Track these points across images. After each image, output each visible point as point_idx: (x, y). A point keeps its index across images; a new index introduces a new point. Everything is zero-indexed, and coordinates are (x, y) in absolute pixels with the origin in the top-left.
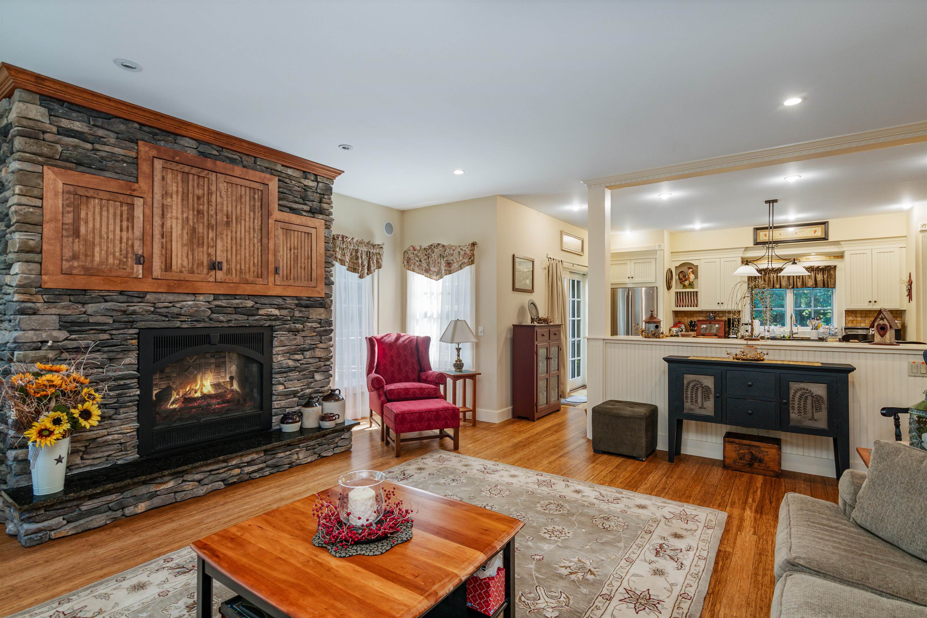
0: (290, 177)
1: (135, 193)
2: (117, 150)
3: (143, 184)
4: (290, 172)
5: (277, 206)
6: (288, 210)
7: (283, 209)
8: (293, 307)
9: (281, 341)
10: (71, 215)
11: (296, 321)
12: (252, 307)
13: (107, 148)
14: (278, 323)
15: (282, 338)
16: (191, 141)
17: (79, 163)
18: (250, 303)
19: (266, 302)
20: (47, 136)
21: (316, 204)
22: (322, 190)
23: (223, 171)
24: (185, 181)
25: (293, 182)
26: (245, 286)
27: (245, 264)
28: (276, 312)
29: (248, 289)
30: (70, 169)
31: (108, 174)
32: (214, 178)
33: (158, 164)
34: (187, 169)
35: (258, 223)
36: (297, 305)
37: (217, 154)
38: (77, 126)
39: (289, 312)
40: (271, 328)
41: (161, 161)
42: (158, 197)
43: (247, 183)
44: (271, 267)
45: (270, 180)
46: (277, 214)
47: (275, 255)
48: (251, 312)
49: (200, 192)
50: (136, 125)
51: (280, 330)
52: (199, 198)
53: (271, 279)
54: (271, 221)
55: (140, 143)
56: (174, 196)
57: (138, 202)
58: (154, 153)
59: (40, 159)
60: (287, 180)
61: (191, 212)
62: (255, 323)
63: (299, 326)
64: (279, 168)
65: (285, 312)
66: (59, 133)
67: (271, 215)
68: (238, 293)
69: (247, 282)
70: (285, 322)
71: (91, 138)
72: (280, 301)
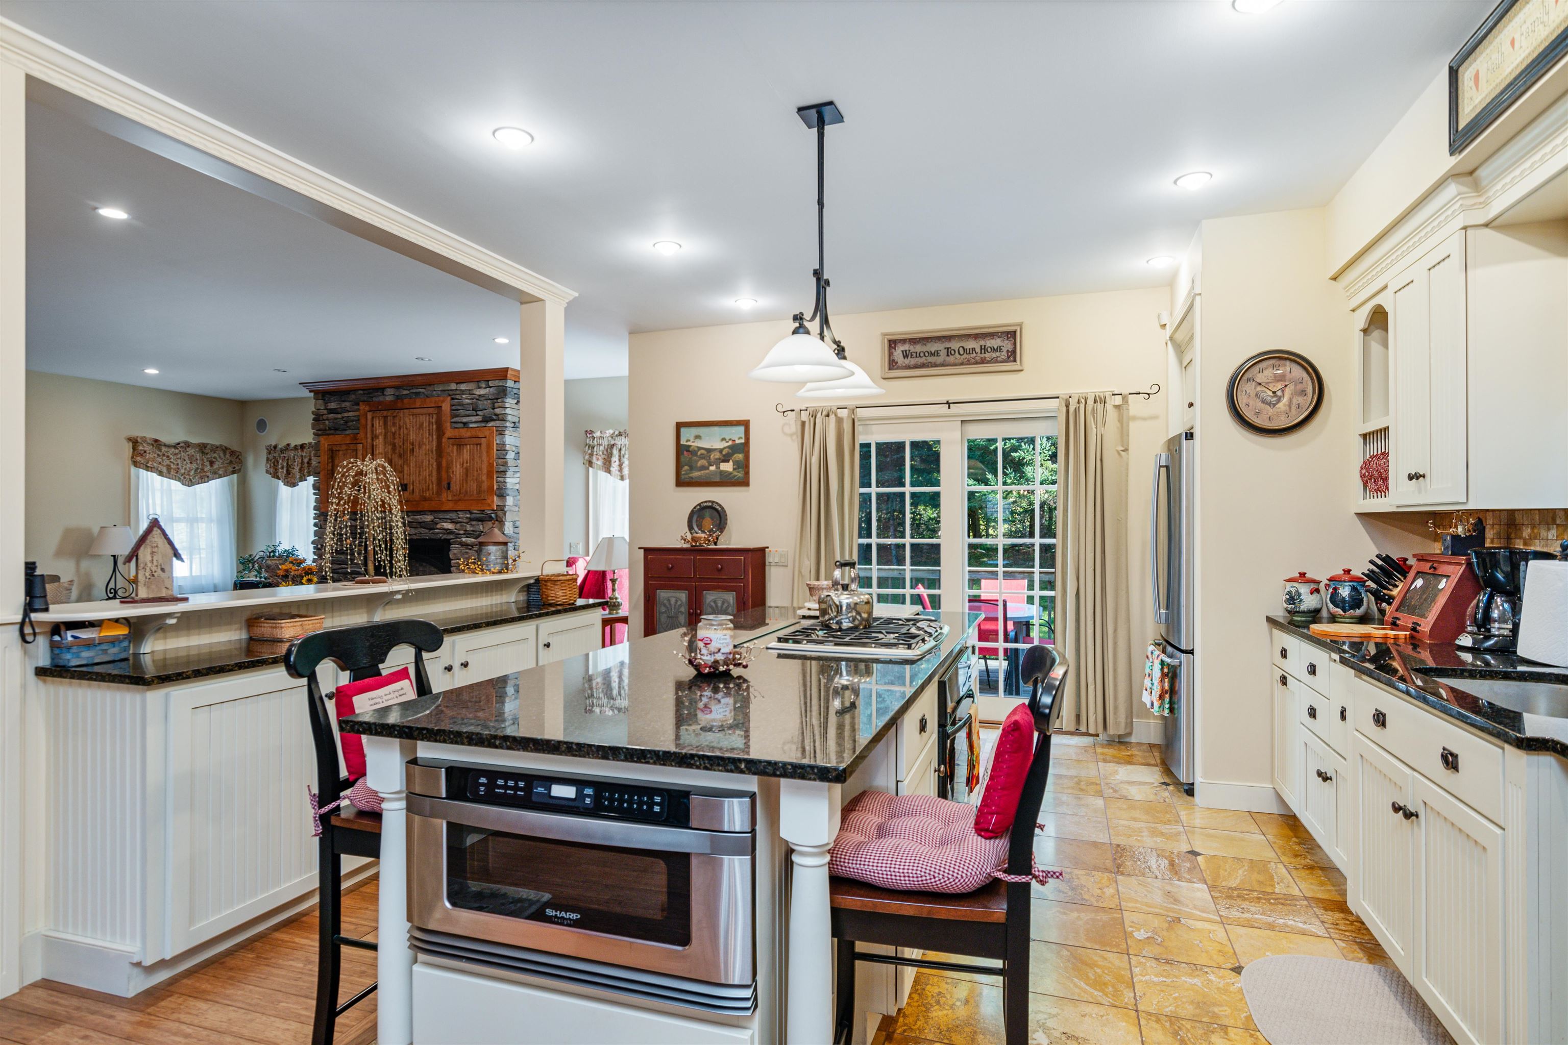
0: (463, 392)
1: (358, 442)
2: (350, 414)
3: (361, 435)
4: (463, 387)
5: (448, 424)
6: (461, 425)
7: (456, 425)
8: (465, 521)
9: (455, 554)
10: (330, 465)
11: (467, 534)
12: (433, 521)
13: (346, 415)
14: (452, 536)
15: (455, 551)
16: (388, 390)
17: (336, 429)
18: (428, 518)
19: (441, 517)
20: (325, 417)
21: (488, 412)
22: (493, 394)
23: (408, 407)
24: (385, 423)
25: (464, 396)
26: (423, 503)
27: (425, 483)
28: (449, 526)
29: (426, 506)
30: (333, 434)
31: (347, 432)
32: (402, 415)
33: (369, 415)
34: (385, 413)
35: (435, 443)
36: (471, 519)
37: (407, 392)
38: (333, 405)
39: (461, 526)
40: (448, 543)
41: (371, 413)
42: (369, 440)
43: (425, 411)
44: (445, 484)
45: (443, 401)
46: (449, 433)
47: (447, 472)
48: (431, 526)
49: (393, 430)
50: (361, 392)
51: (455, 543)
52: (394, 434)
53: (444, 495)
54: (443, 440)
55: (361, 403)
56: (380, 437)
57: (360, 447)
58: (367, 408)
59: (320, 432)
60: (458, 397)
61: (390, 447)
62: (433, 537)
63: (471, 540)
64: (453, 386)
65: (458, 526)
66: (329, 414)
67: (444, 434)
68: (419, 509)
69: (425, 499)
70: (458, 535)
71: (339, 410)
72: (453, 515)
